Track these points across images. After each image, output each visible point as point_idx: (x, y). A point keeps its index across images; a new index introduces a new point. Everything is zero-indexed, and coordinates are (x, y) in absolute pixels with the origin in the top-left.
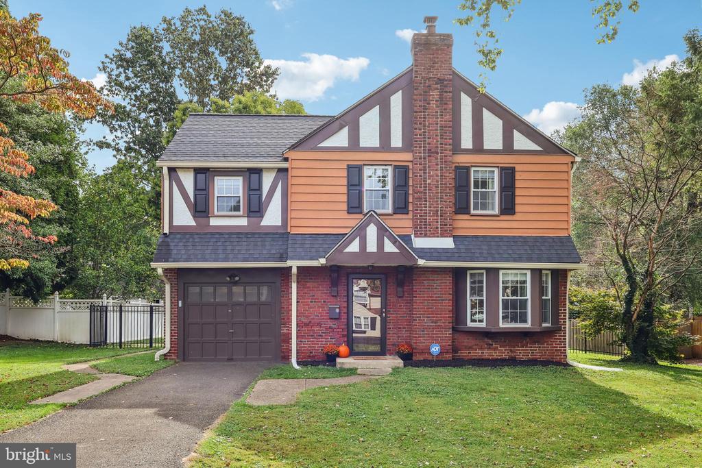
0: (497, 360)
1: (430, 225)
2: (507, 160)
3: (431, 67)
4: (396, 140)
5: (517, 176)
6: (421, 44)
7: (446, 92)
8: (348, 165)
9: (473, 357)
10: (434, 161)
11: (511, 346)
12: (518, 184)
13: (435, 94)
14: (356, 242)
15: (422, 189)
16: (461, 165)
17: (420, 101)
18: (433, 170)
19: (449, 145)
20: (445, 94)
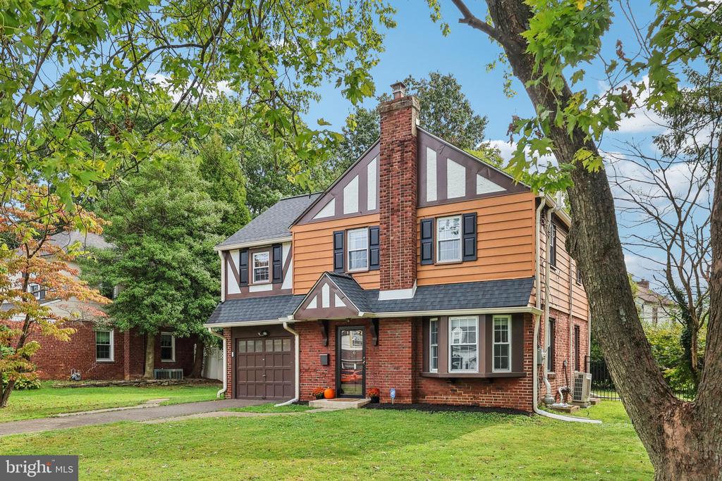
0: (460, 405)
1: (393, 278)
2: (468, 207)
3: (394, 131)
4: (372, 204)
5: (480, 221)
6: (386, 113)
7: (407, 152)
8: (334, 232)
9: (439, 402)
10: (396, 219)
11: (474, 392)
12: (480, 229)
13: (397, 156)
14: (315, 300)
15: (385, 247)
16: (426, 218)
17: (385, 165)
18: (395, 227)
19: (409, 201)
20: (405, 154)
